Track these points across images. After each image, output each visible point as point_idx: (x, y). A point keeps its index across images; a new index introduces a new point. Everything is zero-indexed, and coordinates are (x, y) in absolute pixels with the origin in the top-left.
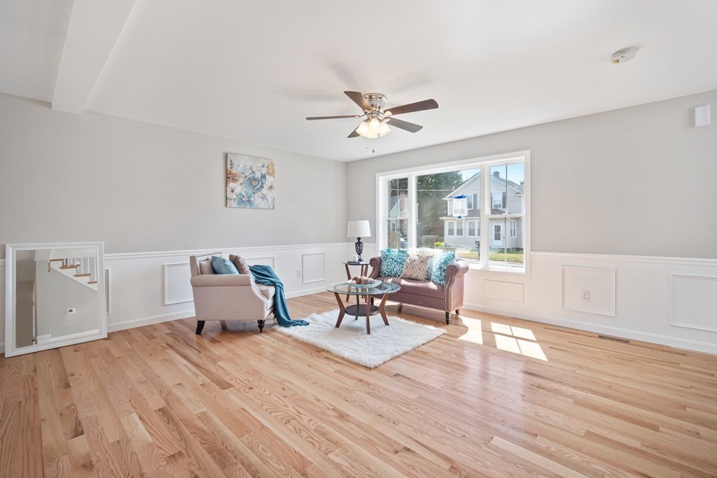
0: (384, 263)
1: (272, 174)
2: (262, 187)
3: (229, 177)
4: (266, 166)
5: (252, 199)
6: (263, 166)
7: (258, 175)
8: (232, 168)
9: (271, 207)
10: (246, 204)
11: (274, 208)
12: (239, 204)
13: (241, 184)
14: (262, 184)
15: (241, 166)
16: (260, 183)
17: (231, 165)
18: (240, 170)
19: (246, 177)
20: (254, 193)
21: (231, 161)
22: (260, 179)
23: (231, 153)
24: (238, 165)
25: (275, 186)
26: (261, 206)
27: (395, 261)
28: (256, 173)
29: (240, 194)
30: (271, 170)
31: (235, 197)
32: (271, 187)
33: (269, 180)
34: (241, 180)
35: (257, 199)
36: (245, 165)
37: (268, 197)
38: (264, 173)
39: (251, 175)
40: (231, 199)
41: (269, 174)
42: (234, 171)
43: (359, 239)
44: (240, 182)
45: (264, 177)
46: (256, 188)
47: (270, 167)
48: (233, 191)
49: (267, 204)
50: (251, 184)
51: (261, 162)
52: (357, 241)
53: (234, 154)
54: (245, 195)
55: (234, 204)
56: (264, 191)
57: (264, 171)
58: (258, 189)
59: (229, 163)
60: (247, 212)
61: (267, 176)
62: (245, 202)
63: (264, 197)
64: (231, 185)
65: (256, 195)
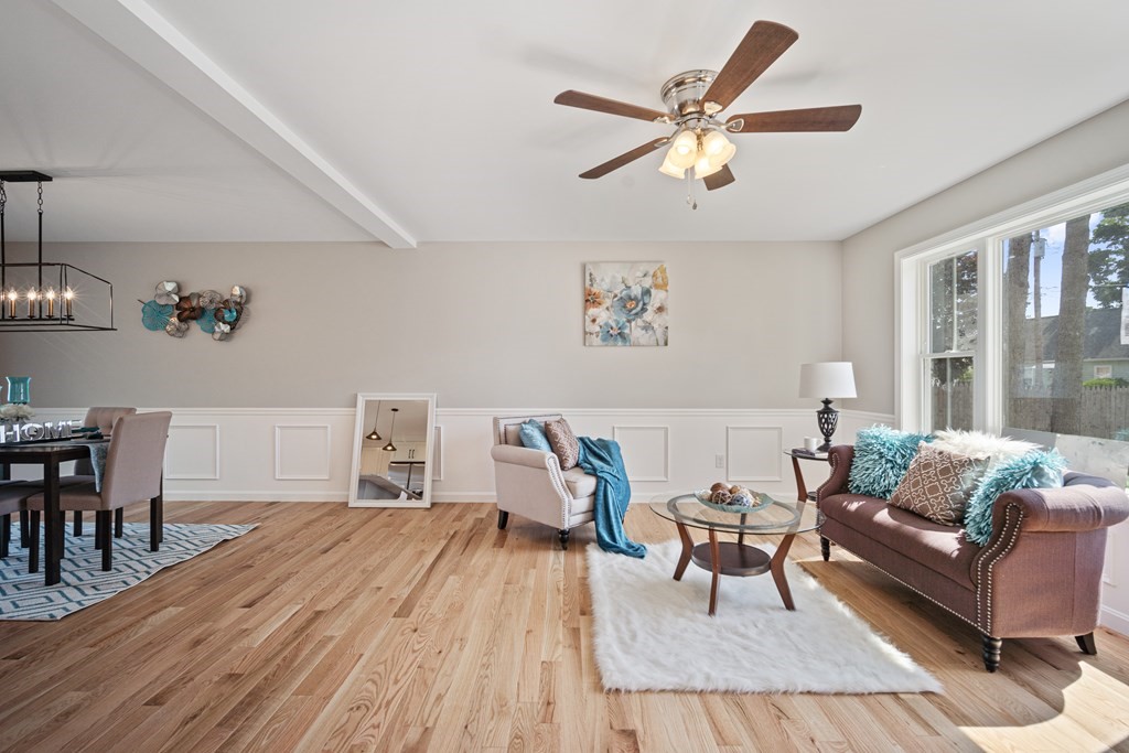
0: (858, 462)
1: (663, 286)
2: (644, 310)
3: (591, 300)
4: (651, 273)
5: (627, 331)
6: (645, 275)
7: (636, 291)
8: (592, 285)
9: (662, 342)
10: (616, 340)
11: (666, 344)
12: (604, 340)
13: (607, 309)
14: (644, 304)
15: (607, 280)
16: (641, 303)
17: (591, 280)
18: (605, 286)
19: (616, 296)
20: (629, 321)
21: (591, 275)
22: (640, 297)
23: (591, 263)
24: (603, 280)
25: (669, 306)
26: (642, 341)
27: (888, 461)
28: (633, 288)
29: (606, 324)
30: (660, 280)
31: (598, 329)
32: (660, 309)
33: (658, 297)
34: (608, 302)
35: (635, 331)
36: (614, 277)
37: (656, 326)
38: (648, 286)
39: (624, 293)
40: (591, 334)
41: (657, 286)
42: (595, 289)
43: (827, 402)
44: (605, 306)
45: (647, 292)
46: (634, 312)
47: (659, 274)
48: (594, 321)
49: (653, 338)
50: (625, 307)
51: (641, 268)
52: (822, 406)
53: (595, 263)
54: (614, 325)
55: (597, 341)
56: (648, 316)
57: (647, 283)
58: (636, 314)
59: (588, 278)
60: (618, 351)
61: (653, 291)
62: (617, 335)
63: (647, 327)
64: (592, 311)
65: (633, 323)
